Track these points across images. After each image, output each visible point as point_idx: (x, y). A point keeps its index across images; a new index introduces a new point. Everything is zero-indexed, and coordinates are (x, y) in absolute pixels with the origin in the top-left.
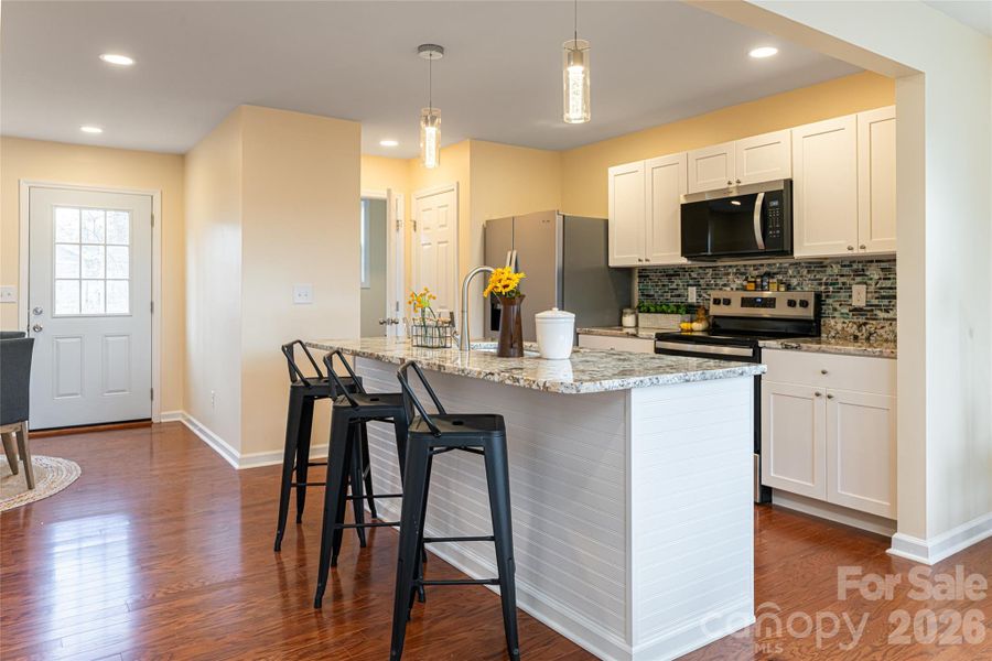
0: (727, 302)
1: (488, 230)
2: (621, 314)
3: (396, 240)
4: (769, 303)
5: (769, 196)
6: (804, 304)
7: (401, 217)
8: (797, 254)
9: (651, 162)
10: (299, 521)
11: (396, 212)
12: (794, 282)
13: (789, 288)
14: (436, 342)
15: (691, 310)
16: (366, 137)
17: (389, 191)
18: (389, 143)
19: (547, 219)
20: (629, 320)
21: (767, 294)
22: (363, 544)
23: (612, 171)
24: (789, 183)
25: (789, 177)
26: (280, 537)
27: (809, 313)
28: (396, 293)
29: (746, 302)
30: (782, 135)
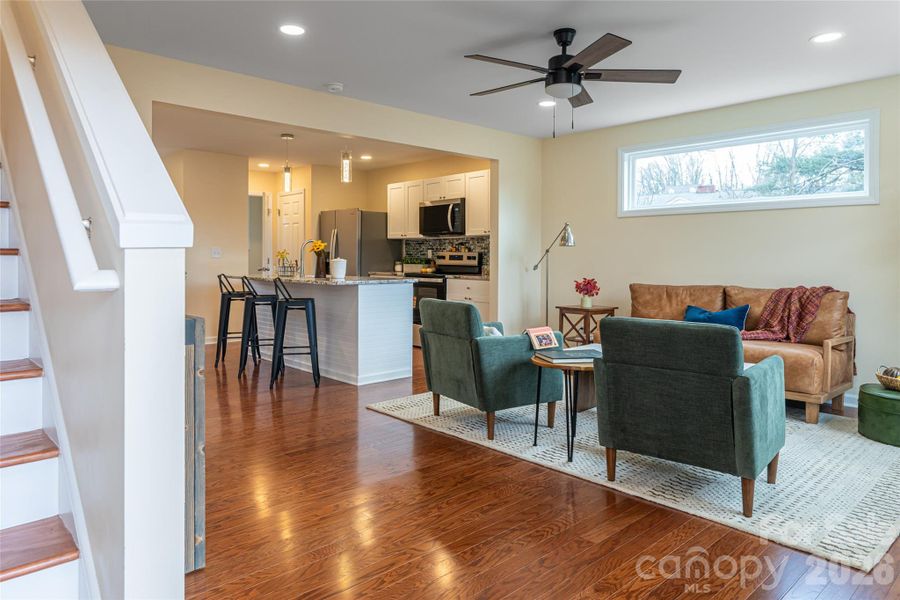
0: (444, 258)
1: (322, 217)
2: (395, 265)
3: (268, 221)
4: (460, 258)
5: (455, 206)
6: (474, 258)
7: (270, 207)
8: (467, 234)
9: (408, 183)
10: (223, 360)
11: (268, 204)
12: (472, 247)
13: (470, 250)
14: (289, 274)
15: (428, 262)
16: (252, 164)
17: (264, 193)
18: (264, 165)
19: (352, 212)
20: (398, 268)
21: (459, 254)
22: (256, 365)
23: (390, 186)
24: (463, 200)
25: (462, 196)
26: (217, 361)
27: (475, 263)
28: (268, 252)
29: (452, 258)
30: (461, 176)
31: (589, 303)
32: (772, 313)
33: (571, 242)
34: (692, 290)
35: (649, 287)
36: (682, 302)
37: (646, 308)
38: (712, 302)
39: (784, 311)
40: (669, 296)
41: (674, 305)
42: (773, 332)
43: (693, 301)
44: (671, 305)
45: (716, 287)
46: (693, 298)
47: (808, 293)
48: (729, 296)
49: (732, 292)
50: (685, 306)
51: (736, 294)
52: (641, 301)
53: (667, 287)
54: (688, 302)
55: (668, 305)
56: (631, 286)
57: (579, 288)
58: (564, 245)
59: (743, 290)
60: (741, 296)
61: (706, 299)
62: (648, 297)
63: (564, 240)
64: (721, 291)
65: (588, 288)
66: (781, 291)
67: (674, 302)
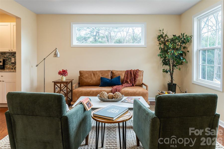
6: (1, 62)
27: (1, 64)
31: (64, 79)
32: (127, 78)
33: (58, 56)
34: (101, 72)
35: (87, 71)
36: (99, 76)
37: (86, 79)
38: (108, 75)
39: (130, 77)
40: (94, 74)
41: (96, 77)
42: (129, 84)
43: (102, 76)
44: (95, 77)
45: (109, 71)
46: (102, 75)
47: (135, 71)
48: (114, 73)
49: (114, 72)
50: (100, 77)
51: (116, 73)
52: (84, 77)
53: (92, 71)
54: (101, 76)
55: (94, 77)
56: (80, 71)
57: (60, 73)
58: (56, 57)
59: (117, 71)
60: (117, 73)
61: (106, 75)
62: (87, 75)
63: (56, 55)
64: (111, 72)
65: (63, 73)
66: (127, 71)
67: (96, 76)
